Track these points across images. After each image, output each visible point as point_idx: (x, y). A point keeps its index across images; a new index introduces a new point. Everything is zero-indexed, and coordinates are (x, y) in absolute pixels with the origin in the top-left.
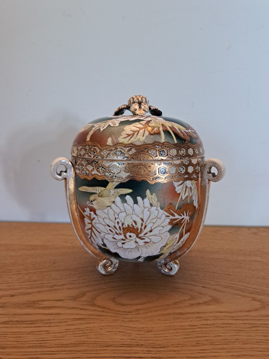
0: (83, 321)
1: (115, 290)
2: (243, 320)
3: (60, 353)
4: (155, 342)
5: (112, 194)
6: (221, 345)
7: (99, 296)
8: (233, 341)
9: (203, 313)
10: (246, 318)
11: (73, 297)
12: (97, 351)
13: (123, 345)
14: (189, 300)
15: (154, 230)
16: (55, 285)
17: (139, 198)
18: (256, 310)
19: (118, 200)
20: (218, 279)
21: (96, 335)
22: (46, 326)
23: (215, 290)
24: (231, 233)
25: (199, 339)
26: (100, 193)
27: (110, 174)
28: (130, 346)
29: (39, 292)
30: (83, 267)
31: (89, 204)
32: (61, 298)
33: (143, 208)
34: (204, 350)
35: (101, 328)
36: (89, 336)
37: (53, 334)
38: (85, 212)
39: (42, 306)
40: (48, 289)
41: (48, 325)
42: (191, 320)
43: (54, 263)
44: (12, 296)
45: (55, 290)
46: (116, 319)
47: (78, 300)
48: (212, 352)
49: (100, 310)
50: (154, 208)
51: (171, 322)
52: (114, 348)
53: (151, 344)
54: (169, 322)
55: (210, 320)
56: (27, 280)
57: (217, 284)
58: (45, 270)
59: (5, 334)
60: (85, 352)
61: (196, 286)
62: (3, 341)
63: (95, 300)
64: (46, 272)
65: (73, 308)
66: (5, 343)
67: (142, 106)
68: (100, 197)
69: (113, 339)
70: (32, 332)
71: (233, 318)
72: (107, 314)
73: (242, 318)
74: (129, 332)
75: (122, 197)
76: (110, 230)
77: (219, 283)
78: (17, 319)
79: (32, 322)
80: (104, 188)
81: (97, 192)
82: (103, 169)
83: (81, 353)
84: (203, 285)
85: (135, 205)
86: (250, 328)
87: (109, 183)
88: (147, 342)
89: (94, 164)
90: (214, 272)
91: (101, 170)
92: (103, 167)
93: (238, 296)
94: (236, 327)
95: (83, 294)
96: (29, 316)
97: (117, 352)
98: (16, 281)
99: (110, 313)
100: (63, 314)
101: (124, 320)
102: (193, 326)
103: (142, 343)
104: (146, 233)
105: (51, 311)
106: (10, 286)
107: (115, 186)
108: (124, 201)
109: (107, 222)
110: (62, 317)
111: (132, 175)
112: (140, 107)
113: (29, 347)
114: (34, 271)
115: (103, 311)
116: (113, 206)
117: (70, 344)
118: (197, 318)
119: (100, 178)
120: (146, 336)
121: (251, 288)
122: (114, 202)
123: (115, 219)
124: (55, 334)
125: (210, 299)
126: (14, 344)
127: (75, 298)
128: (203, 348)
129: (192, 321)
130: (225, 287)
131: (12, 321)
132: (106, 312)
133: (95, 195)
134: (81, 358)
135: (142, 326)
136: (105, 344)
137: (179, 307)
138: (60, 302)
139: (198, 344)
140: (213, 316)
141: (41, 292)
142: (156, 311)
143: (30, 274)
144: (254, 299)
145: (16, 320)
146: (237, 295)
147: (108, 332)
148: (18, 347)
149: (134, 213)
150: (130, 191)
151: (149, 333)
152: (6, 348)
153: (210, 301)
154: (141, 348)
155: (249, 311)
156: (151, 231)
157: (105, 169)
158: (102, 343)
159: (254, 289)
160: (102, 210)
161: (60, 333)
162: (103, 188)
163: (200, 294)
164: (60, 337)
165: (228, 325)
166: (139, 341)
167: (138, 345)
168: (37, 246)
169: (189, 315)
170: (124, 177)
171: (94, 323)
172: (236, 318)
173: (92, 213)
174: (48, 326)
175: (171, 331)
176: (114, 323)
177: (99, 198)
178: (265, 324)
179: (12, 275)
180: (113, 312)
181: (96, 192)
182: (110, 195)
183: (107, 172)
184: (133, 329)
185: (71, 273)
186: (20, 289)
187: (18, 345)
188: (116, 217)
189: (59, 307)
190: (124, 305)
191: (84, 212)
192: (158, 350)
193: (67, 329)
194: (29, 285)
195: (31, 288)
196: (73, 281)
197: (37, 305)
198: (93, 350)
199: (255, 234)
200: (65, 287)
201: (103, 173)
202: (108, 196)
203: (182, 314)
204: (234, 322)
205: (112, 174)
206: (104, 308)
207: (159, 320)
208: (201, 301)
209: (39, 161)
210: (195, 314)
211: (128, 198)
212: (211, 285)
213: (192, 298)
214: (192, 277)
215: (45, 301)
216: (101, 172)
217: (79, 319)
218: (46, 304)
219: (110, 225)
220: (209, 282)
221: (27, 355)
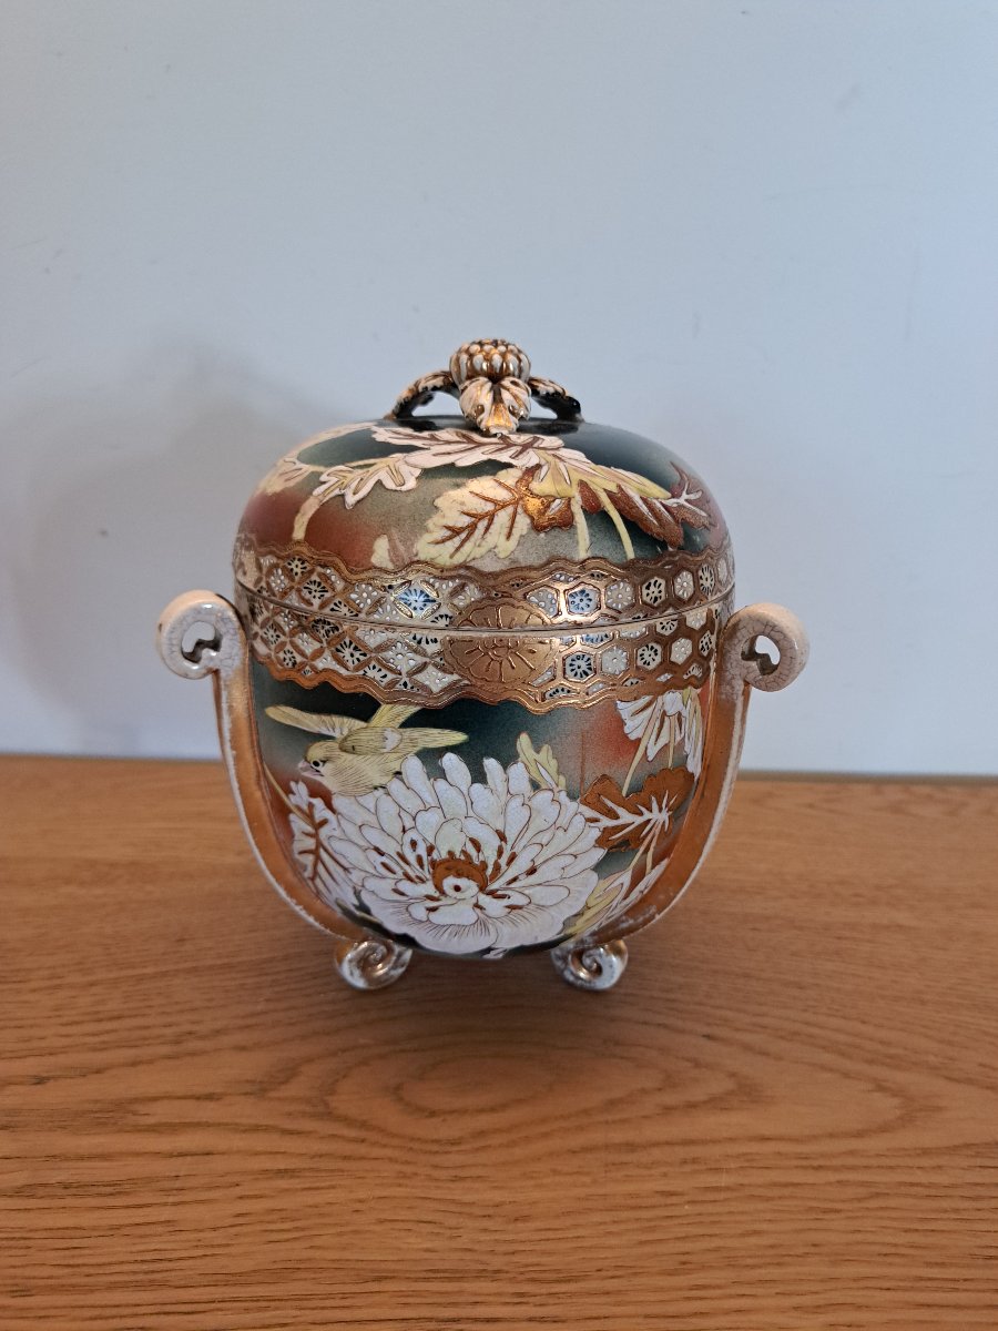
0: (292, 1181)
1: (403, 1051)
2: (836, 1169)
3: (218, 1310)
4: (544, 1260)
5: (390, 744)
6: (760, 1267)
7: (344, 1077)
8: (801, 1251)
9: (704, 1142)
10: (850, 1161)
11: (252, 1082)
12: (344, 1296)
13: (433, 1275)
14: (660, 1089)
15: (544, 867)
16: (190, 1033)
17: (491, 764)
18: (884, 1129)
19: (414, 768)
20: (761, 1004)
21: (340, 1234)
22: (165, 1204)
23: (747, 1048)
24: (811, 806)
25: (687, 1246)
26: (345, 739)
27: (385, 676)
28: (457, 1276)
29: (134, 1064)
30: (286, 958)
31: (305, 770)
32: (210, 1090)
33: (504, 798)
34: (704, 1287)
35: (358, 1206)
36: (317, 1242)
37: (193, 1236)
38: (291, 796)
39: (151, 1120)
40: (165, 1050)
41: (171, 1199)
42: (664, 1169)
43: (181, 941)
44: (40, 1081)
45: (193, 1054)
46: (408, 1169)
47: (273, 1094)
48: (731, 1297)
49: (353, 1133)
50: (543, 797)
51: (595, 1182)
52: (404, 1286)
53: (527, 1266)
54: (586, 1179)
55: (728, 1171)
56: (88, 1014)
57: (754, 1025)
58: (150, 970)
59: (25, 1235)
60: (305, 1304)
61: (682, 1031)
62: (22, 1266)
63: (332, 1092)
64: (154, 976)
65: (256, 1129)
66: (28, 1272)
67: (503, 391)
68: (345, 751)
69: (400, 1249)
70: (119, 1227)
71: (804, 1163)
72: (377, 1152)
73: (836, 1162)
74: (452, 1221)
75: (431, 757)
76: (384, 865)
77: (765, 1021)
78: (63, 1177)
79: (116, 1188)
80: (363, 724)
81: (336, 734)
82: (357, 654)
83: (292, 1308)
84: (707, 1030)
85: (477, 786)
86: (859, 1200)
87: (379, 705)
88: (516, 1258)
89: (323, 632)
90: (747, 976)
91: (350, 659)
92: (356, 648)
93: (827, 1075)
94: (815, 1199)
95: (289, 1072)
96: (106, 1164)
97: (410, 1300)
98: (50, 1017)
99: (385, 1146)
100: (223, 1153)
101: (436, 1174)
102: (672, 1194)
103: (497, 1262)
104: (515, 879)
105: (184, 1141)
106: (29, 1040)
107: (402, 719)
108: (436, 772)
109: (376, 838)
110: (219, 1164)
111: (466, 682)
112: (497, 399)
113: (112, 1287)
114: (112, 975)
115: (363, 1141)
116: (395, 785)
117: (254, 1271)
118: (684, 1162)
119: (345, 688)
120: (510, 1237)
121: (871, 1039)
122: (399, 773)
123: (404, 831)
124: (201, 1235)
125: (729, 1085)
126: (58, 1278)
127: (259, 1089)
128: (700, 1282)
129: (665, 1175)
130: (782, 1038)
131: (45, 1185)
132: (374, 1144)
133: (329, 743)
134: (292, 1324)
135: (497, 1196)
136: (373, 1271)
137: (623, 1121)
138: (212, 1105)
139: (685, 1266)
140: (738, 1156)
141: (141, 1063)
142: (546, 1135)
143: (94, 990)
144: (880, 1087)
145: (59, 1179)
146: (824, 1068)
147: (381, 1222)
148: (73, 1286)
149: (471, 813)
150: (458, 737)
151: (520, 1225)
152: (33, 1292)
153: (731, 1093)
154: (494, 1284)
155: (859, 1134)
156: (532, 871)
157: (365, 655)
158: (360, 1265)
159: (882, 1042)
160: (353, 798)
161: (214, 1229)
162: (359, 724)
163: (697, 1064)
164: (219, 1246)
165: (787, 1192)
166: (484, 1258)
167: (481, 1275)
168: (113, 865)
169: (657, 1153)
170: (435, 689)
171: (333, 1187)
172: (816, 1163)
173: (318, 802)
174: (174, 1204)
175: (596, 1218)
176: (400, 1185)
177: (344, 754)
178: (912, 1184)
179: (34, 991)
180: (396, 1142)
181: (331, 733)
182: (385, 750)
183: (374, 667)
184: (467, 1210)
185: (244, 984)
186: (64, 1050)
187: (74, 1281)
188: (408, 826)
189: (208, 1125)
190: (433, 1114)
191: (287, 795)
192: (553, 1290)
193: (239, 1215)
194: (94, 1035)
195: (103, 1047)
196: (252, 1015)
197: (131, 1119)
198: (330, 1296)
199: (896, 809)
200: (226, 1040)
201: (357, 669)
202: (376, 751)
203: (631, 1147)
204: (810, 1177)
205: (391, 676)
206: (364, 1125)
207: (555, 1172)
208: (698, 1094)
209: (104, 533)
210: (677, 1149)
211: (451, 761)
212: (737, 1030)
213: (670, 1082)
214: (672, 996)
215: (155, 1099)
216: (350, 664)
217: (281, 1173)
218: (162, 1112)
219: (383, 849)
220: (730, 1014)
221: (107, 1318)
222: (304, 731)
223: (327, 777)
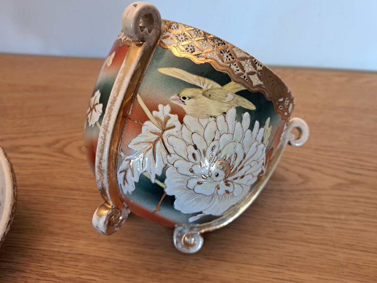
5: (228, 99)
15: (246, 177)
17: (257, 123)
19: (232, 112)
26: (208, 90)
27: (238, 70)
31: (175, 100)
33: (254, 140)
50: (262, 145)
68: (205, 96)
75: (240, 111)
76: (194, 155)
80: (219, 86)
81: (204, 88)
82: (230, 57)
85: (249, 130)
87: (231, 81)
89: (217, 43)
91: (226, 58)
92: (230, 55)
104: (236, 178)
107: (237, 90)
108: (239, 118)
109: (197, 139)
111: (264, 87)
116: (220, 118)
119: (219, 68)
122: (225, 113)
123: (213, 140)
133: (198, 90)
149: (241, 142)
150: (253, 107)
156: (242, 177)
157: (233, 58)
160: (197, 119)
162: (218, 86)
170: (255, 84)
173: (175, 117)
181: (201, 86)
182: (224, 101)
183: (235, 65)
188: (216, 139)
201: (228, 63)
202: (220, 101)
205: (240, 71)
211: (246, 115)
216: (225, 60)
219: (198, 147)
222: (185, 82)
223: (187, 106)
